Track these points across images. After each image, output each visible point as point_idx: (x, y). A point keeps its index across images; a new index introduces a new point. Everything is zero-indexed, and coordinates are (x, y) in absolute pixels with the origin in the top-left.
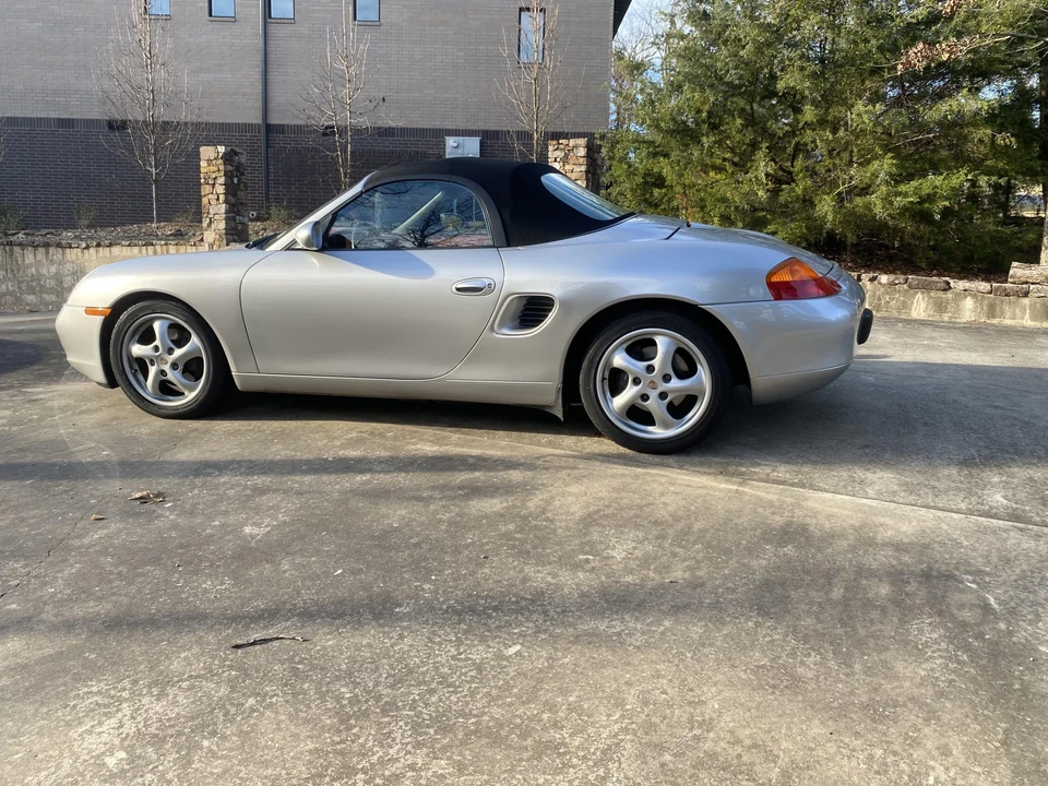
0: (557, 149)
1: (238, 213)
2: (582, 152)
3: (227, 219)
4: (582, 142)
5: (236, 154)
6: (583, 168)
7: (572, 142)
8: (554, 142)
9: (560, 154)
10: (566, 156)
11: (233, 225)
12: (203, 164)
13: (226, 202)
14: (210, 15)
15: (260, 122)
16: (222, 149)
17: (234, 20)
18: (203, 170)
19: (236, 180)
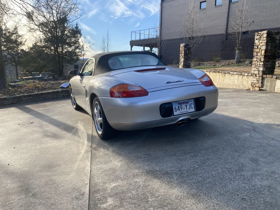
0: (258, 35)
1: (188, 60)
2: (265, 35)
3: (184, 62)
4: (265, 32)
5: (188, 45)
6: (265, 41)
7: (262, 32)
8: (257, 33)
9: (258, 37)
10: (260, 37)
11: (186, 63)
12: (181, 48)
13: (184, 58)
14: (215, 5)
15: (225, 33)
16: (184, 44)
17: (221, 5)
18: (181, 50)
19: (187, 52)
